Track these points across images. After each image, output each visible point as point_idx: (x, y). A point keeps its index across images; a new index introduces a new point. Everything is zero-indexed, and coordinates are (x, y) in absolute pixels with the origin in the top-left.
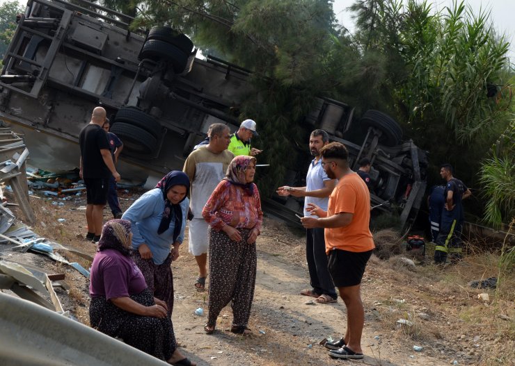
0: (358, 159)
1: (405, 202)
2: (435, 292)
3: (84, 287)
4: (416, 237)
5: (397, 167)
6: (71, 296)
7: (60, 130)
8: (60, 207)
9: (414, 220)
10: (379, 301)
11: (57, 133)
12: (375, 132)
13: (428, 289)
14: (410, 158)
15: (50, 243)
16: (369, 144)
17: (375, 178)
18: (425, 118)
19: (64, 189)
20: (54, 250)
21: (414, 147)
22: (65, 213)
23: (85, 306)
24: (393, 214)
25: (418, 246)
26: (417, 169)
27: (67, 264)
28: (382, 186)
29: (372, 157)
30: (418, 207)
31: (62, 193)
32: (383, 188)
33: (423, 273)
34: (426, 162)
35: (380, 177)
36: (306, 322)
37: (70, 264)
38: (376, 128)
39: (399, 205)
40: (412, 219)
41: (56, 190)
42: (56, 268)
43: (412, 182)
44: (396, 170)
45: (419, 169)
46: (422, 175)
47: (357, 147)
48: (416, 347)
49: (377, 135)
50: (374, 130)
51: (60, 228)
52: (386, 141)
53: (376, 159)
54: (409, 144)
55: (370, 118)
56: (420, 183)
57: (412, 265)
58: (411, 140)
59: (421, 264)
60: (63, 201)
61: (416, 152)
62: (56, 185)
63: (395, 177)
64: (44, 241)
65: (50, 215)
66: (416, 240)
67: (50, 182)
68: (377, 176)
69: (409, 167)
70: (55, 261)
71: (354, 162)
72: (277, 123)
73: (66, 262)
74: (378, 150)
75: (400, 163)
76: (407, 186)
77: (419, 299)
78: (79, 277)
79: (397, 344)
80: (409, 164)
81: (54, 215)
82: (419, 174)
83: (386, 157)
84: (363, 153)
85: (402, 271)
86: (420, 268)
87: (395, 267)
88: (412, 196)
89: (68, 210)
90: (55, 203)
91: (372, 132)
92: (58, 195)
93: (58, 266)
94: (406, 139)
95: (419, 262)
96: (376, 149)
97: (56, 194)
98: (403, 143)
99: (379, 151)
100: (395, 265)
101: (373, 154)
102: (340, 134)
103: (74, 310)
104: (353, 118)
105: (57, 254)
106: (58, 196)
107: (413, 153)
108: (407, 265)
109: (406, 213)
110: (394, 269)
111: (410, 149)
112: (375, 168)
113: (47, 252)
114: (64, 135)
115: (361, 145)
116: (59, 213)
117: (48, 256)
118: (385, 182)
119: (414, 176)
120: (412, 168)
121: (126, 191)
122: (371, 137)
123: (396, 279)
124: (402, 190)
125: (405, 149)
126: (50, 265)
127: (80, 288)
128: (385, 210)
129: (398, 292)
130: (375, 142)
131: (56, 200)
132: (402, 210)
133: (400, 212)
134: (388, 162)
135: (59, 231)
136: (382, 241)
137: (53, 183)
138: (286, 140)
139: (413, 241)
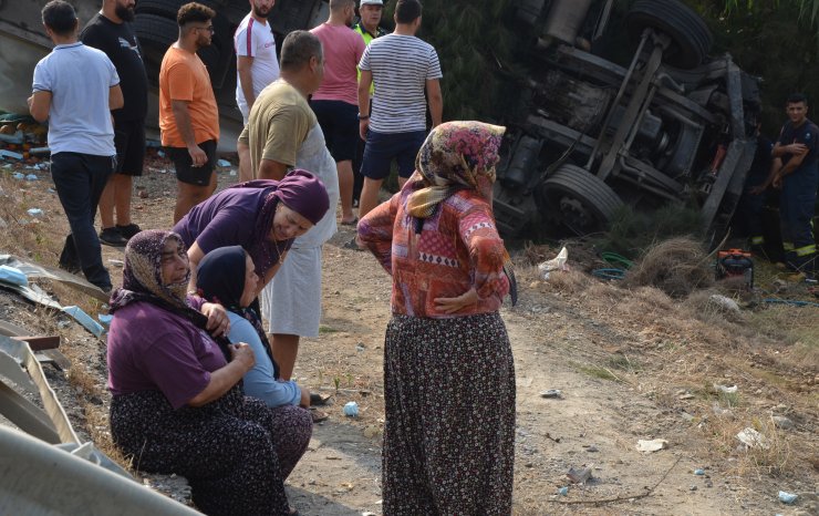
0: (620, 93)
1: (712, 181)
2: (786, 367)
3: (96, 360)
4: (737, 252)
5: (698, 110)
6: (74, 381)
7: (23, 27)
8: (28, 184)
9: (729, 217)
10: (688, 389)
11: (18, 32)
12: (657, 40)
13: (772, 362)
14: (725, 92)
15: (20, 264)
16: (643, 64)
17: (653, 134)
18: (757, 10)
19: (34, 146)
20: (30, 279)
21: (734, 70)
22: (40, 198)
23: (101, 403)
24: (688, 206)
25: (738, 271)
26: (738, 113)
27: (58, 311)
28: (667, 148)
29: (649, 89)
30: (738, 191)
31: (31, 155)
32: (668, 153)
33: (756, 325)
34: (757, 99)
35: (663, 130)
36: (548, 436)
37: (63, 309)
38: (658, 31)
39: (700, 187)
40: (723, 215)
41: (18, 148)
42: (36, 320)
43: (727, 140)
44: (696, 117)
45: (742, 114)
46: (747, 125)
47: (619, 70)
48: (785, 495)
49: (660, 45)
50: (654, 35)
51: (33, 228)
52: (678, 57)
53: (657, 94)
54: (723, 64)
55: (647, 11)
56: (744, 142)
57: (734, 311)
58: (728, 55)
59: (750, 307)
60: (34, 172)
61: (739, 79)
62: (17, 137)
63: (694, 130)
64: (9, 261)
65: (11, 200)
66: (735, 257)
67: (5, 132)
68: (657, 129)
69: (722, 111)
70: (33, 303)
71: (612, 100)
72: (460, 20)
73: (55, 304)
74: (660, 77)
75: (705, 102)
76: (716, 149)
77: (763, 384)
78: (82, 336)
79: (745, 489)
80: (722, 105)
81: (19, 200)
82: (742, 124)
83: (676, 90)
84: (631, 82)
85: (715, 323)
86: (748, 315)
87: (702, 315)
88: (727, 169)
89: (45, 190)
90: (19, 175)
91: (650, 39)
92: (25, 158)
93: (39, 315)
94: (718, 52)
95: (746, 304)
96: (656, 74)
97: (19, 156)
98: (710, 61)
99: (664, 79)
100: (701, 309)
101: (651, 85)
102: (585, 43)
103: (82, 416)
104: (613, 11)
105: (36, 287)
106: (24, 161)
107: (732, 82)
108: (724, 310)
109: (713, 203)
110: (699, 319)
111: (726, 74)
112: (653, 113)
113: (17, 286)
114: (32, 37)
115: (627, 66)
116: (28, 197)
117: (18, 294)
118: (673, 142)
119: (731, 128)
120: (728, 114)
121: (160, 153)
122: (648, 50)
123: (707, 341)
124: (705, 157)
125: (715, 75)
126: (24, 313)
127: (89, 362)
128: (672, 197)
129: (721, 369)
130: (656, 60)
131: (19, 170)
132: (707, 196)
133: (701, 200)
134: (681, 99)
135: (33, 236)
136: (670, 260)
137: (13, 133)
138: (478, 56)
139: (730, 260)
